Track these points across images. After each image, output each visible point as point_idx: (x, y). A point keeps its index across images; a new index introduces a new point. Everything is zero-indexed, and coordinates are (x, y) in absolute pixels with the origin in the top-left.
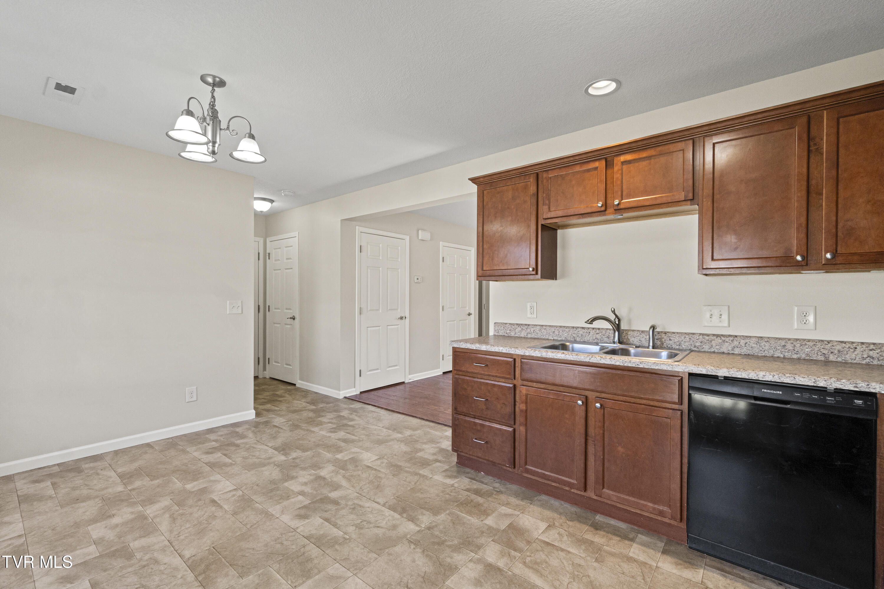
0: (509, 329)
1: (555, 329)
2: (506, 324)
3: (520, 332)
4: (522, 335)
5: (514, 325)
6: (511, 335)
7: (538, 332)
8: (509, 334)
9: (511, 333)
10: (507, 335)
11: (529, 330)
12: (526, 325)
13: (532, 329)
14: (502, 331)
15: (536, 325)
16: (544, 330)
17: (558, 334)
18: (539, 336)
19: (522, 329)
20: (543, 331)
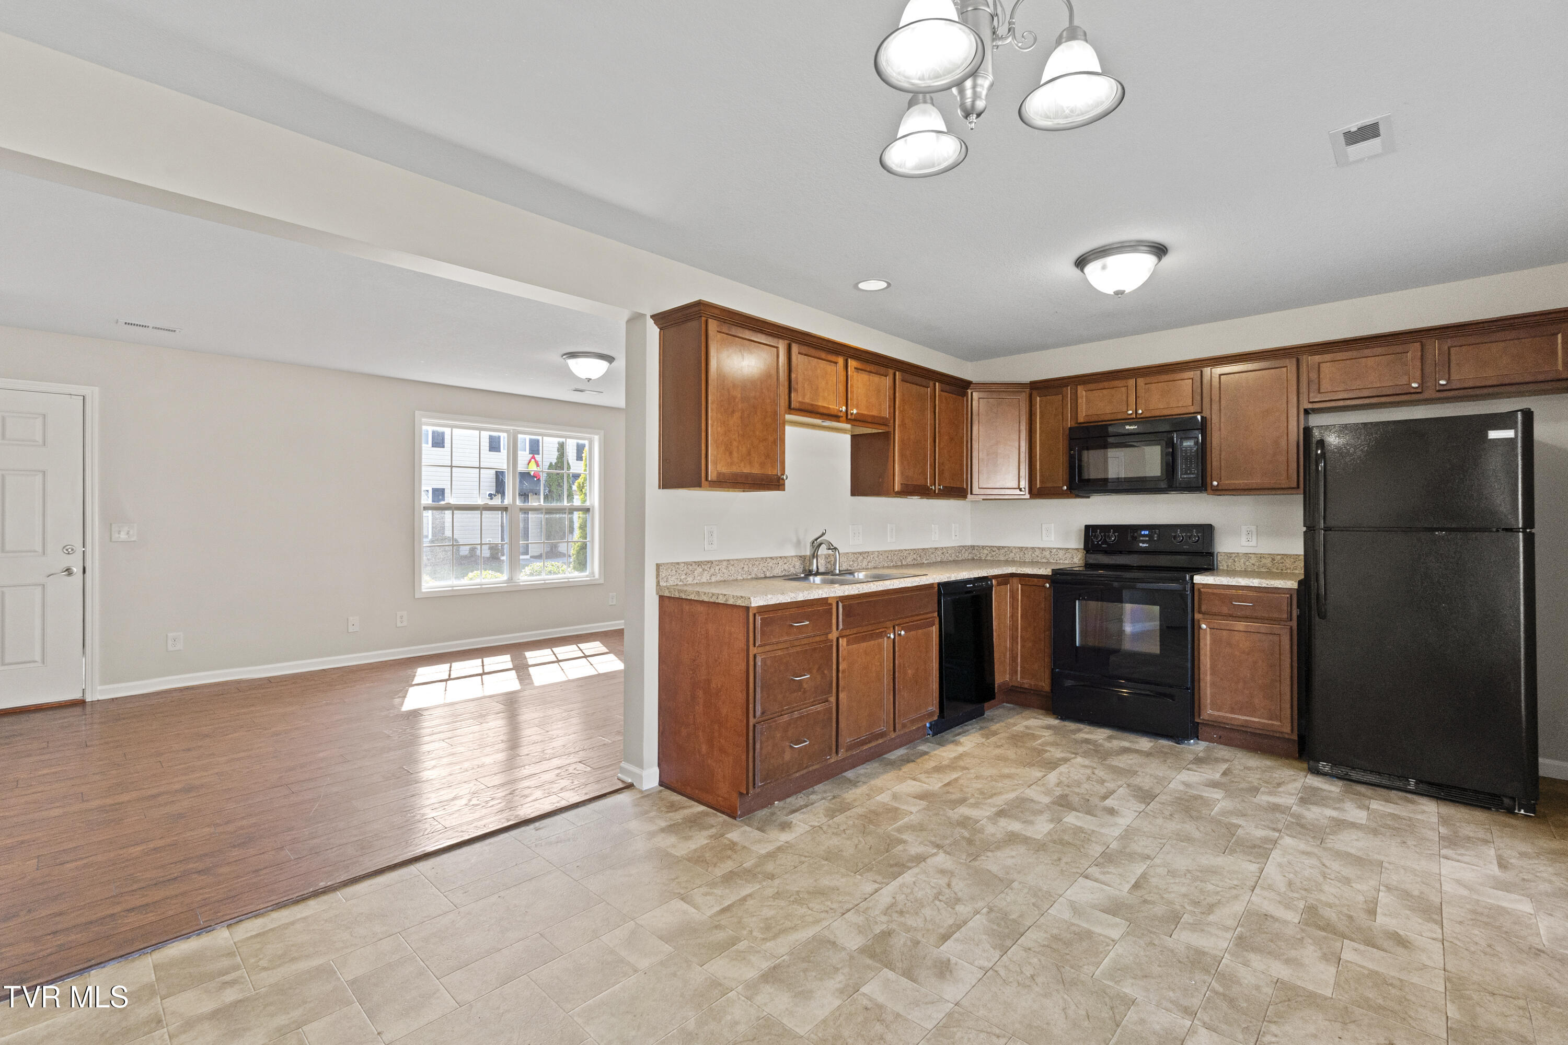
0: (685, 572)
1: (744, 564)
2: (678, 563)
3: (701, 575)
4: (704, 580)
5: (691, 565)
6: (688, 583)
7: (725, 571)
8: (684, 580)
9: (688, 579)
10: (681, 583)
11: (712, 570)
12: (708, 562)
13: (717, 568)
14: (673, 578)
15: (721, 561)
16: (731, 567)
17: (747, 570)
18: (726, 577)
19: (703, 570)
20: (730, 569)
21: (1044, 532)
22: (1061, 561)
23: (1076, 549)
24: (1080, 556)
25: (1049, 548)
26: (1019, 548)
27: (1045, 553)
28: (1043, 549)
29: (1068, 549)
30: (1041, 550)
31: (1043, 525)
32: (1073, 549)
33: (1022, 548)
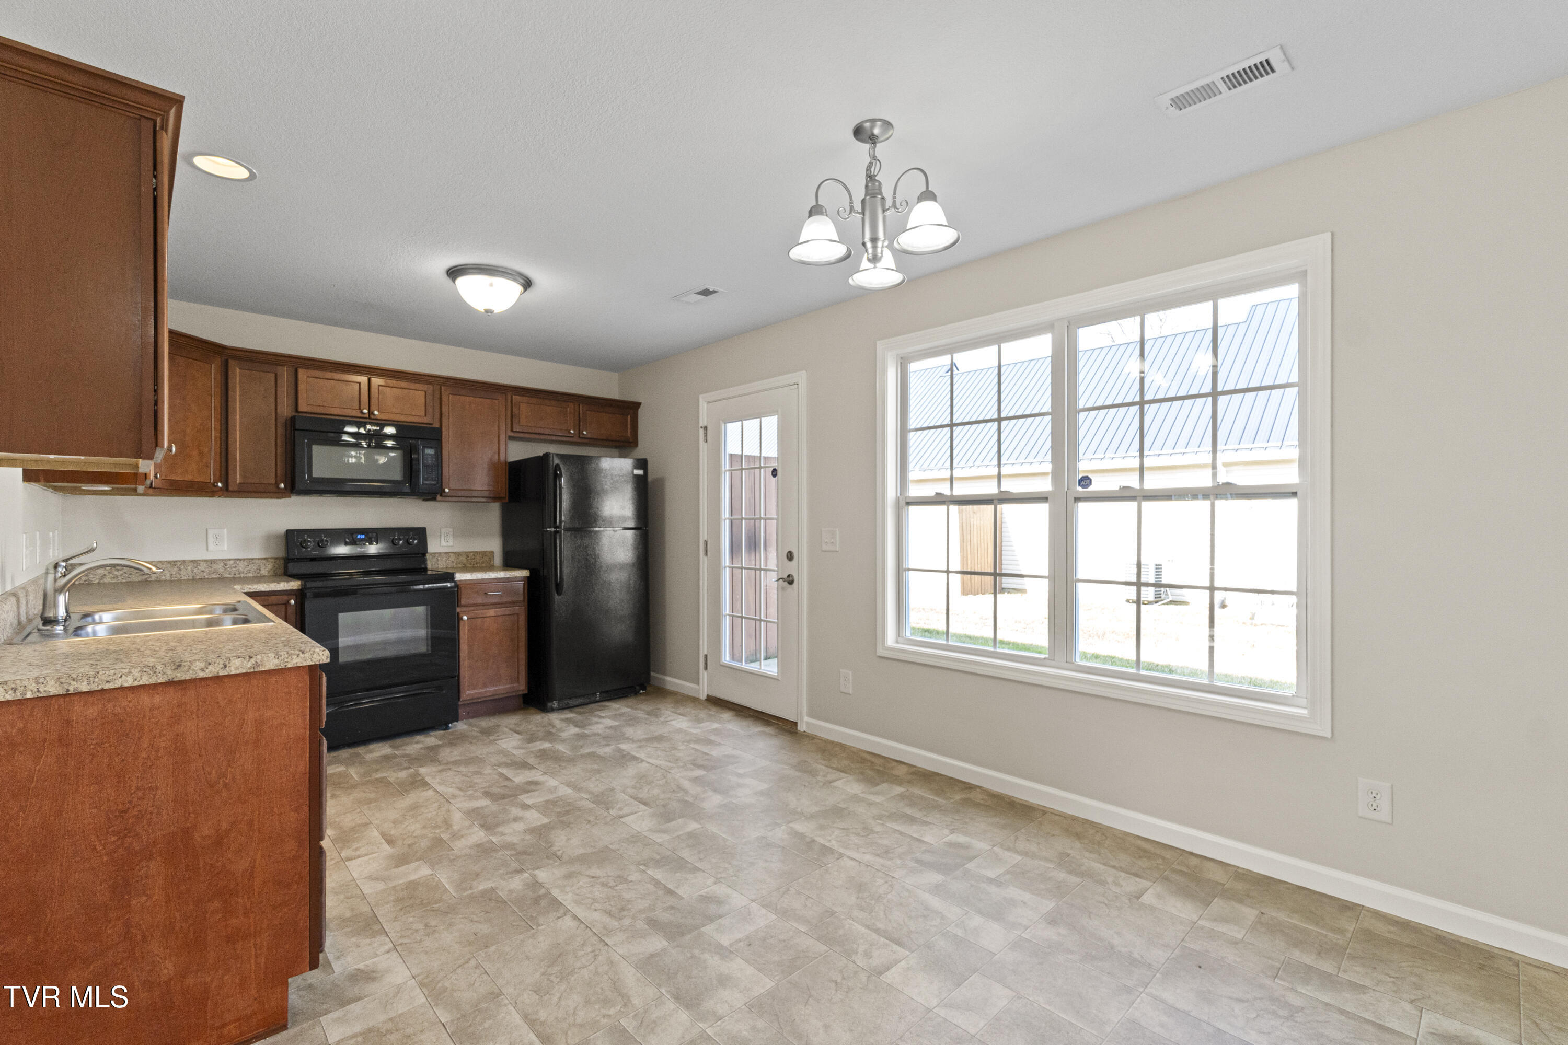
21: (211, 540)
22: (242, 575)
23: (265, 559)
24: (270, 566)
25: (222, 560)
26: (169, 562)
27: (215, 566)
28: (213, 562)
29: (252, 559)
30: (209, 563)
31: (209, 531)
32: (259, 559)
33: (175, 562)
